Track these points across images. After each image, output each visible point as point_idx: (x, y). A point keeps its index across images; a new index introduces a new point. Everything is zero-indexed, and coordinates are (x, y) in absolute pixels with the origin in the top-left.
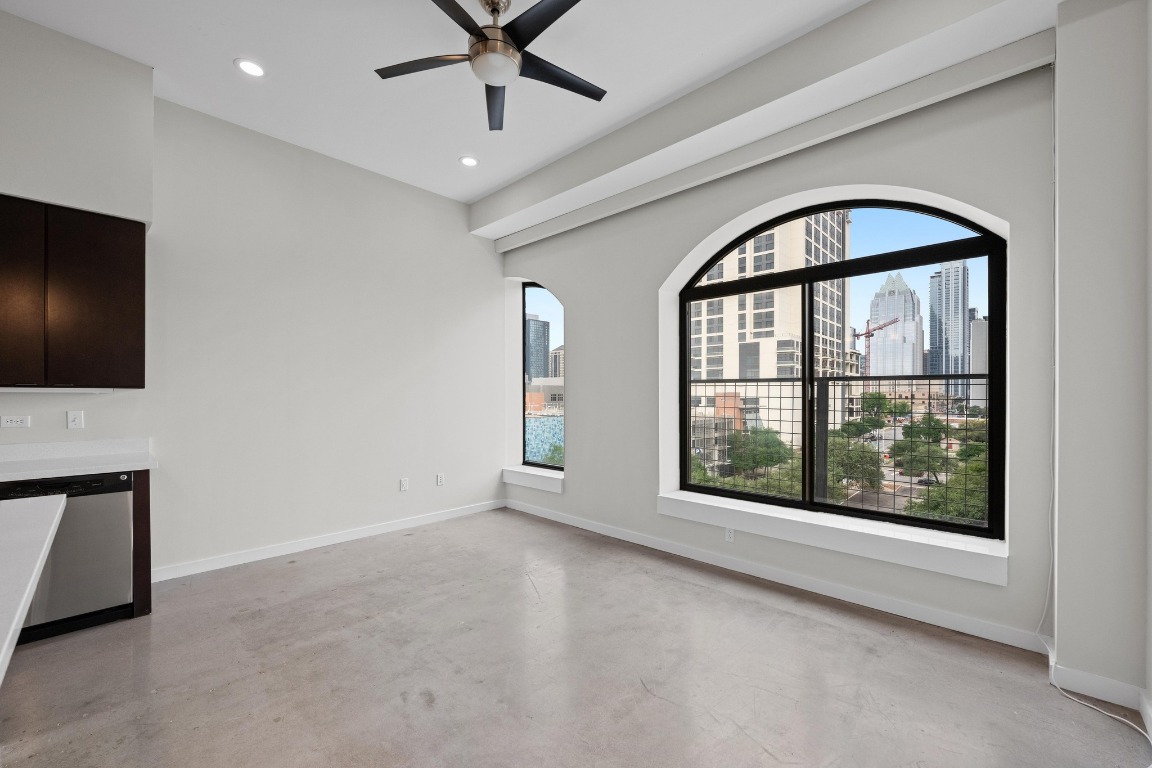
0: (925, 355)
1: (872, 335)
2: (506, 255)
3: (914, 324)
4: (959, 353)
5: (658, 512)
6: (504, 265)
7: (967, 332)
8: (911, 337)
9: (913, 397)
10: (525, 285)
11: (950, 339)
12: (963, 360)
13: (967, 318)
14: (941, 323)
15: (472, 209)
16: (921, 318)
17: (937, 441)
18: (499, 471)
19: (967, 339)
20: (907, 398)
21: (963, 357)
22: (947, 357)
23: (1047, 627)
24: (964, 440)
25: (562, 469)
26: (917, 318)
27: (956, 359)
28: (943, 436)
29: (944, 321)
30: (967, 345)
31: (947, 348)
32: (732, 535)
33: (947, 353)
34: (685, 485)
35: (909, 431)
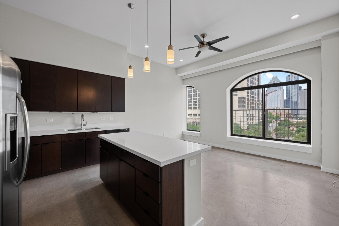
0: (284, 101)
1: (268, 95)
2: (184, 80)
3: (281, 92)
4: (296, 100)
5: (227, 140)
6: (183, 82)
7: (298, 94)
8: (280, 96)
9: (281, 114)
10: (187, 87)
11: (293, 96)
12: (297, 102)
13: (298, 89)
14: (290, 91)
15: (177, 70)
16: (283, 90)
17: (289, 127)
18: (182, 132)
19: (298, 96)
20: (279, 114)
21: (297, 101)
22: (292, 101)
23: (320, 161)
24: (297, 127)
25: (200, 131)
26: (282, 90)
27: (295, 102)
28: (291, 126)
29: (291, 90)
30: (298, 98)
31: (292, 99)
32: (246, 145)
33: (292, 100)
34: (232, 134)
35: (279, 124)
